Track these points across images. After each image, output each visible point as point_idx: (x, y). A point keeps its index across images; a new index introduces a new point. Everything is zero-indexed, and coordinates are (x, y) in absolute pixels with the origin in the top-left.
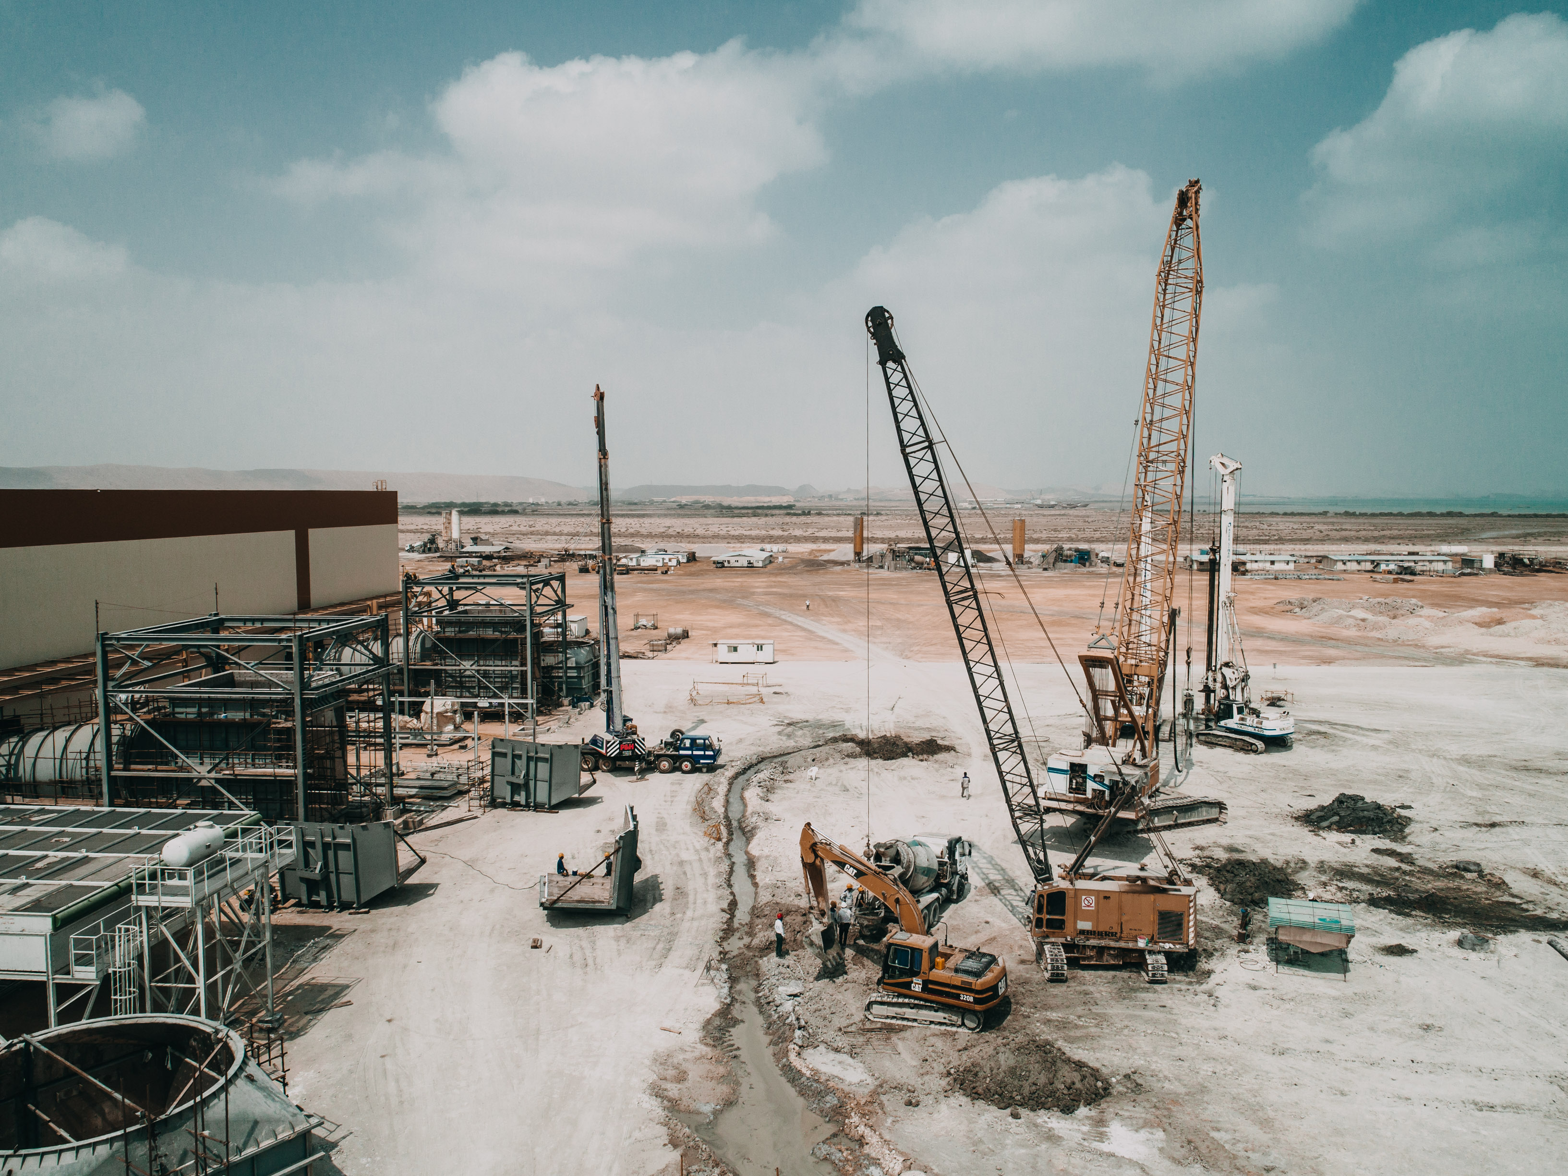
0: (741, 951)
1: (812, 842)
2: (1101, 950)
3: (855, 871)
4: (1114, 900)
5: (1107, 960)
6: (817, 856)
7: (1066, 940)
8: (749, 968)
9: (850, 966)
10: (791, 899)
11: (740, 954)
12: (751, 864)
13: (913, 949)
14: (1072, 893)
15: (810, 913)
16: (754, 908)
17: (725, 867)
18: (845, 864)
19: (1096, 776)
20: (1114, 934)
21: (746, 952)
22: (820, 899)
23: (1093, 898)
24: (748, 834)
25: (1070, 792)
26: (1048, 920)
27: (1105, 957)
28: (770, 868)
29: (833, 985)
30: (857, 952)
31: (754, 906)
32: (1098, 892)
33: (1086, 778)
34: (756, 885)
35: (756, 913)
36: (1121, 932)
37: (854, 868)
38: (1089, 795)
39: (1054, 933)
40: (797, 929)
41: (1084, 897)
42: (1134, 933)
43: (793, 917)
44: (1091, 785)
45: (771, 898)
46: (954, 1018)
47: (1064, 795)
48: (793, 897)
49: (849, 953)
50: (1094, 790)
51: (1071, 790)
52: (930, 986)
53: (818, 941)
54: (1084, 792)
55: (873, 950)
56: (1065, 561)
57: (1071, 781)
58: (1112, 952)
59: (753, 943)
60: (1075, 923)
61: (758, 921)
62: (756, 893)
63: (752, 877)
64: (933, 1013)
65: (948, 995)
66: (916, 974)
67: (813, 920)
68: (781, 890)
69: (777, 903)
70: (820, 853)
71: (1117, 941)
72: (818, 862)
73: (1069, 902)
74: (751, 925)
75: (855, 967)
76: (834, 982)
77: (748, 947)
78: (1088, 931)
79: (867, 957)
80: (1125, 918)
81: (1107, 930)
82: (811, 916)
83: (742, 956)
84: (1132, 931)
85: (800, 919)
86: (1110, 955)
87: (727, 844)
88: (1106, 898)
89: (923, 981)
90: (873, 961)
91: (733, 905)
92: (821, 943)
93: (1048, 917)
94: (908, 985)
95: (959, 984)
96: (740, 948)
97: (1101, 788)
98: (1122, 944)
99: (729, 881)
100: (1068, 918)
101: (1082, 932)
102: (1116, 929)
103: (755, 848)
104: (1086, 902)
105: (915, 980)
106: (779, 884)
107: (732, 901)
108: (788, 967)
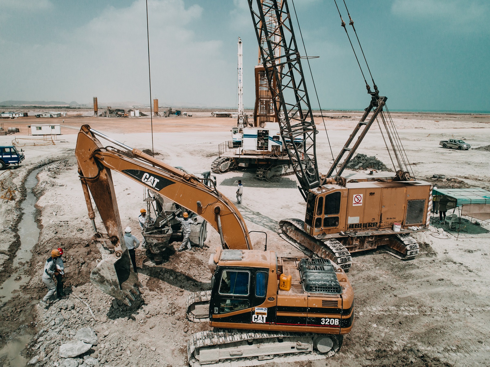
0: (16, 294)
1: (93, 150)
2: (362, 239)
3: (157, 181)
4: (377, 195)
5: (367, 246)
6: (101, 167)
7: (341, 234)
8: (22, 318)
9: (146, 292)
10: (74, 234)
11: (14, 299)
12: (39, 212)
13: (254, 270)
14: (346, 193)
15: (96, 242)
16: (36, 246)
17: (14, 216)
18: (142, 173)
19: (274, 137)
20: (374, 224)
21: (22, 294)
22: (110, 223)
23: (362, 195)
24: (37, 194)
25: (258, 149)
26: (326, 219)
27: (366, 244)
28: (54, 213)
29: (134, 323)
30: (150, 275)
31: (37, 244)
32: (366, 189)
33: (267, 140)
34: (41, 227)
35: (37, 251)
36: (381, 222)
37: (156, 176)
38: (270, 149)
39: (329, 230)
40: (81, 260)
41: (354, 196)
42: (390, 221)
43: (76, 250)
44: (271, 143)
45: (53, 235)
46: (304, 345)
47: (254, 151)
48: (75, 232)
49: (143, 277)
50: (273, 146)
51: (259, 148)
52: (279, 314)
53: (111, 275)
54: (267, 148)
55: (167, 271)
56: (173, 114)
57: (258, 143)
58: (370, 240)
59: (31, 283)
60: (346, 219)
61: (39, 258)
62: (40, 233)
63: (38, 221)
64: (278, 344)
65: (302, 321)
66: (259, 302)
67: (102, 250)
68: (64, 228)
69: (60, 239)
70: (105, 162)
71: (377, 230)
72: (103, 176)
73: (343, 201)
74: (31, 264)
75: (152, 293)
76: (134, 319)
77: (25, 289)
78: (356, 224)
79: (163, 280)
80: (384, 210)
81: (371, 222)
82: (99, 245)
83: (16, 302)
84: (388, 220)
85: (83, 250)
86: (368, 242)
87: (20, 202)
88: (372, 194)
89: (269, 309)
90: (170, 282)
91: (16, 245)
92: (115, 278)
93: (326, 216)
94: (247, 317)
95: (320, 305)
96: (15, 291)
97: (277, 144)
98: (381, 232)
99: (16, 225)
100: (341, 215)
101: (352, 226)
102: (377, 220)
103: (42, 202)
104: (356, 200)
105: (257, 309)
106: (62, 223)
107: (14, 242)
108: (73, 308)
